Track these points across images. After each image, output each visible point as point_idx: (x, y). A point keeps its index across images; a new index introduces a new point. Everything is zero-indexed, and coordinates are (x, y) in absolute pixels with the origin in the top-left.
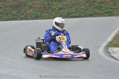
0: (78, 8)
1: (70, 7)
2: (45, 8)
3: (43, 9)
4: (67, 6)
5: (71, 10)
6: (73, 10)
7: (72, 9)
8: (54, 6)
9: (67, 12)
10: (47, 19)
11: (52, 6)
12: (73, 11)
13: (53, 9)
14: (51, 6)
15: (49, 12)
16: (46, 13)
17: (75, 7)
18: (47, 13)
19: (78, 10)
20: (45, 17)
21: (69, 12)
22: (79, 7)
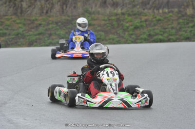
0: (167, 27)
1: (152, 24)
2: (112, 25)
3: (109, 28)
4: (147, 23)
5: (154, 29)
6: (158, 29)
7: (156, 27)
8: (127, 22)
9: (148, 33)
10: (114, 44)
11: (124, 23)
12: (157, 31)
13: (125, 28)
14: (122, 22)
15: (118, 32)
16: (113, 34)
17: (162, 24)
18: (115, 34)
19: (167, 30)
20: (111, 41)
21: (152, 33)
22: (168, 25)
